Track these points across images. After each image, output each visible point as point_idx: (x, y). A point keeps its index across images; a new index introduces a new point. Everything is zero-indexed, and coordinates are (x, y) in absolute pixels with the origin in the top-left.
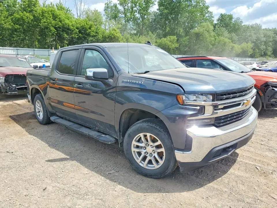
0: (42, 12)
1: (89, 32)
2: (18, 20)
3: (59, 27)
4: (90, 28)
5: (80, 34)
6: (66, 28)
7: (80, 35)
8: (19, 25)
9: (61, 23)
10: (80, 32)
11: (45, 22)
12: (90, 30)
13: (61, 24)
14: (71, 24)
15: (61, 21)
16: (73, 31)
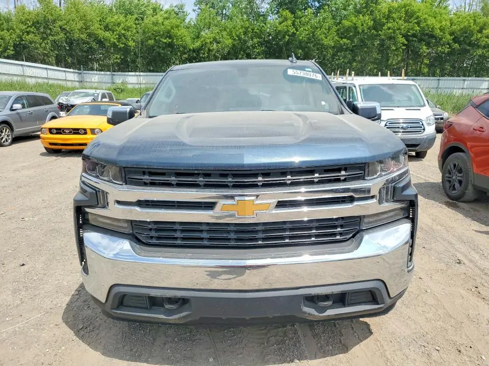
0: (389, 11)
1: (477, 39)
2: (348, 30)
3: (414, 35)
4: (480, 31)
5: (457, 44)
6: (427, 34)
7: (456, 46)
8: (348, 39)
9: (419, 26)
10: (455, 40)
11: (389, 29)
12: (479, 35)
13: (418, 28)
14: (438, 26)
15: (418, 23)
16: (440, 39)
